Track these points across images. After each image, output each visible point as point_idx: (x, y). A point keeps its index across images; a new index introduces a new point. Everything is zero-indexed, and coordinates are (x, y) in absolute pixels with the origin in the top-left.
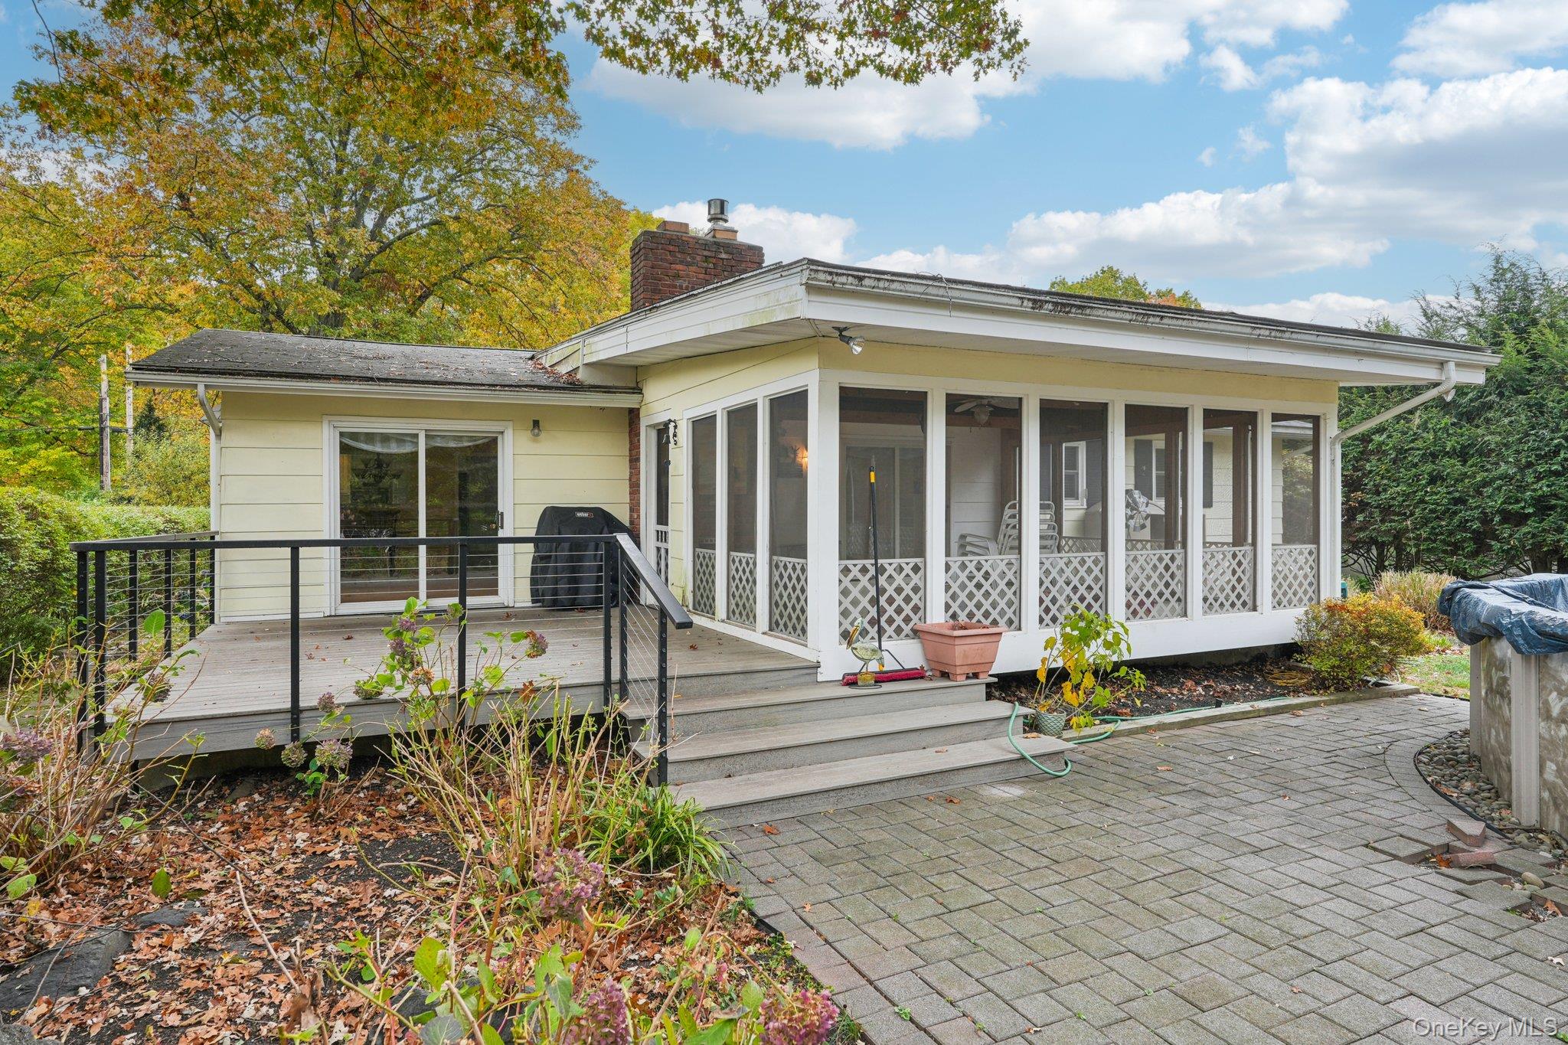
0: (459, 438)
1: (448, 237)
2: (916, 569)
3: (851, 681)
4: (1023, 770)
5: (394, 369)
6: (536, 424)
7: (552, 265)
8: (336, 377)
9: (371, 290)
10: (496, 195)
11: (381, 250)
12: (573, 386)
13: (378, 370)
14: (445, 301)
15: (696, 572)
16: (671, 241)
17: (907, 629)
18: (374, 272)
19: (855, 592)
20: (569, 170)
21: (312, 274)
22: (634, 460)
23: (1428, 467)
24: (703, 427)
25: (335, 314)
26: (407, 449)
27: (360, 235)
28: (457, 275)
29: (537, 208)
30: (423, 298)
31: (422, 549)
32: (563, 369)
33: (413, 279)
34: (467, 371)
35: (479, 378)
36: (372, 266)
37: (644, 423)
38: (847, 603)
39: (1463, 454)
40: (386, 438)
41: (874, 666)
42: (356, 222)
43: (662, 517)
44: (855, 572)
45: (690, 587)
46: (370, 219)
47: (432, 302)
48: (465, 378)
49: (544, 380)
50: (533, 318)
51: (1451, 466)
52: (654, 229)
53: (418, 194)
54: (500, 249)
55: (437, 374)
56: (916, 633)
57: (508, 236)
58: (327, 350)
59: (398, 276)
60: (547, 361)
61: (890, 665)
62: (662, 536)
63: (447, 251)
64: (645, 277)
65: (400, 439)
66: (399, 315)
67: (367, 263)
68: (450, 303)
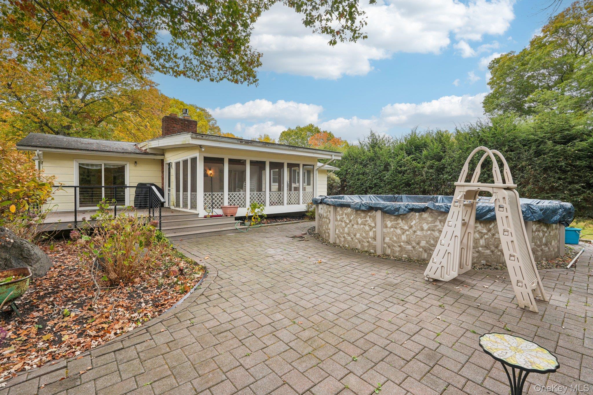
0: (114, 166)
1: (109, 103)
2: (222, 195)
3: (205, 217)
4: (237, 231)
5: (94, 147)
6: (136, 162)
7: (144, 115)
8: (78, 149)
9: (81, 118)
10: (126, 92)
11: (85, 106)
12: (146, 153)
13: (90, 147)
14: (108, 123)
15: (176, 198)
16: (172, 119)
17: (220, 207)
18: (82, 112)
19: (208, 199)
20: (150, 86)
21: (58, 111)
22: (163, 172)
23: (357, 177)
24: (178, 164)
25: (68, 126)
26: (99, 168)
27: (78, 101)
28: (112, 115)
29: (139, 97)
30: (100, 122)
31: (103, 189)
32: (144, 149)
33: (97, 115)
34: (116, 148)
35: (119, 150)
36: (81, 110)
37: (165, 163)
38: (206, 201)
39: (363, 174)
40: (92, 165)
41: (211, 214)
42: (76, 97)
43: (169, 186)
44: (208, 195)
45: (175, 201)
46: (80, 96)
47: (103, 123)
48: (116, 150)
49: (138, 151)
50: (139, 129)
51: (361, 177)
52: (168, 115)
53: (98, 89)
54: (127, 108)
55: (108, 149)
56: (221, 208)
57: (130, 105)
58: (73, 140)
59: (91, 114)
60: (139, 146)
61: (214, 214)
62: (169, 190)
63: (108, 108)
64: (166, 127)
65: (97, 165)
66: (91, 127)
67: (80, 110)
68: (110, 123)
